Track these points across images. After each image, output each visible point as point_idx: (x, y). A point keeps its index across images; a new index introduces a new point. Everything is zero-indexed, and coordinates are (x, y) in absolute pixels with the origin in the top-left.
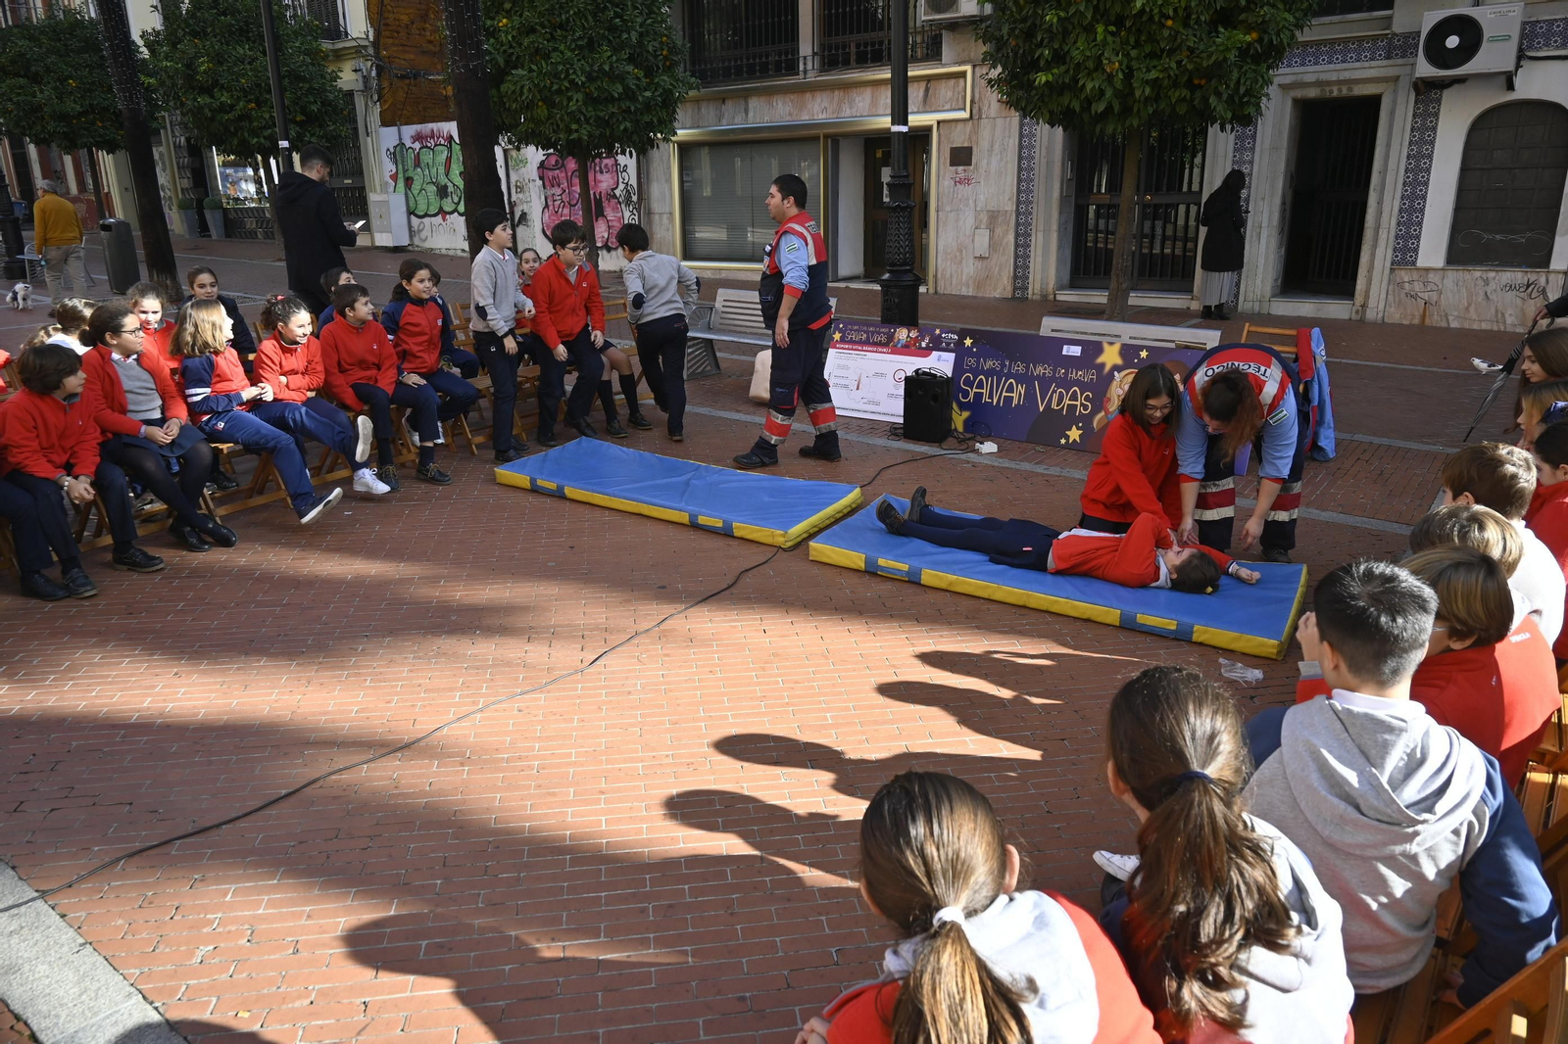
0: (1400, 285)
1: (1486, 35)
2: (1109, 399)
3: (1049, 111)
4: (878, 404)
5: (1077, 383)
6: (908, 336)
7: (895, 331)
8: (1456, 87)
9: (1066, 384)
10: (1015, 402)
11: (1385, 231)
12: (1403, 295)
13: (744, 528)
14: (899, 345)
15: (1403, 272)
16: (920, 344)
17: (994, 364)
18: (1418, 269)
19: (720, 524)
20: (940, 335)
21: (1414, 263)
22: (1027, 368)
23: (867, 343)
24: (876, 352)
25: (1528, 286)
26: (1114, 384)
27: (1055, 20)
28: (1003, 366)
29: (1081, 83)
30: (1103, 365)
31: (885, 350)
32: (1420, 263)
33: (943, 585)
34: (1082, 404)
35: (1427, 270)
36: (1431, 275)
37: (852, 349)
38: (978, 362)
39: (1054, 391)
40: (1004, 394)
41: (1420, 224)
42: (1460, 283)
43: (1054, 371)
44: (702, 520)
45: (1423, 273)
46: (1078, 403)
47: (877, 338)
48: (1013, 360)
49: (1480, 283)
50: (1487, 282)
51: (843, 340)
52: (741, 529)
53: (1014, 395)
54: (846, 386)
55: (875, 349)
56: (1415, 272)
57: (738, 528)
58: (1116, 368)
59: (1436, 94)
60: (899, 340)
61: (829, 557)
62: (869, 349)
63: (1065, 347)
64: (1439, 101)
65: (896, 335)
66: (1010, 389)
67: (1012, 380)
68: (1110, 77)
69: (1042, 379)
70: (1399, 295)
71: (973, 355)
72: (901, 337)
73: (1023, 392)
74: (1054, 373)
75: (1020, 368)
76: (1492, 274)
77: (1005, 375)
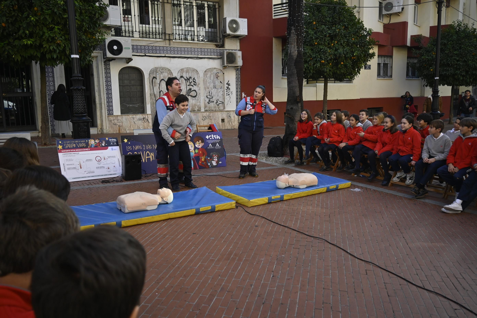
0: (111, 121)
1: (124, 47)
3: (20, 55)
4: (93, 172)
6: (95, 142)
7: (88, 141)
8: (113, 61)
10: (151, 159)
11: (104, 105)
12: (112, 124)
13: (220, 206)
14: (93, 147)
15: (111, 117)
16: (102, 145)
17: (139, 147)
18: (115, 116)
19: (209, 208)
20: (109, 140)
21: (113, 114)
22: (152, 146)
23: (77, 148)
24: (83, 151)
25: (144, 119)
27: (35, 20)
28: (143, 147)
29: (44, 46)
31: (87, 150)
32: (114, 114)
33: (289, 198)
35: (117, 116)
36: (119, 117)
37: (71, 152)
38: (132, 147)
40: (146, 157)
41: (112, 102)
42: (127, 119)
44: (202, 209)
45: (116, 117)
47: (81, 145)
48: (146, 144)
49: (132, 119)
50: (133, 118)
51: (64, 148)
52: (219, 206)
53: (150, 157)
54: (75, 168)
55: (82, 150)
56: (114, 117)
57: (218, 207)
59: (108, 62)
60: (92, 144)
61: (257, 203)
62: (80, 150)
64: (109, 65)
65: (90, 143)
66: (148, 155)
67: (148, 152)
68: (59, 45)
70: (111, 124)
71: (129, 145)
72: (92, 143)
73: (153, 155)
76: (134, 116)
77: (144, 150)
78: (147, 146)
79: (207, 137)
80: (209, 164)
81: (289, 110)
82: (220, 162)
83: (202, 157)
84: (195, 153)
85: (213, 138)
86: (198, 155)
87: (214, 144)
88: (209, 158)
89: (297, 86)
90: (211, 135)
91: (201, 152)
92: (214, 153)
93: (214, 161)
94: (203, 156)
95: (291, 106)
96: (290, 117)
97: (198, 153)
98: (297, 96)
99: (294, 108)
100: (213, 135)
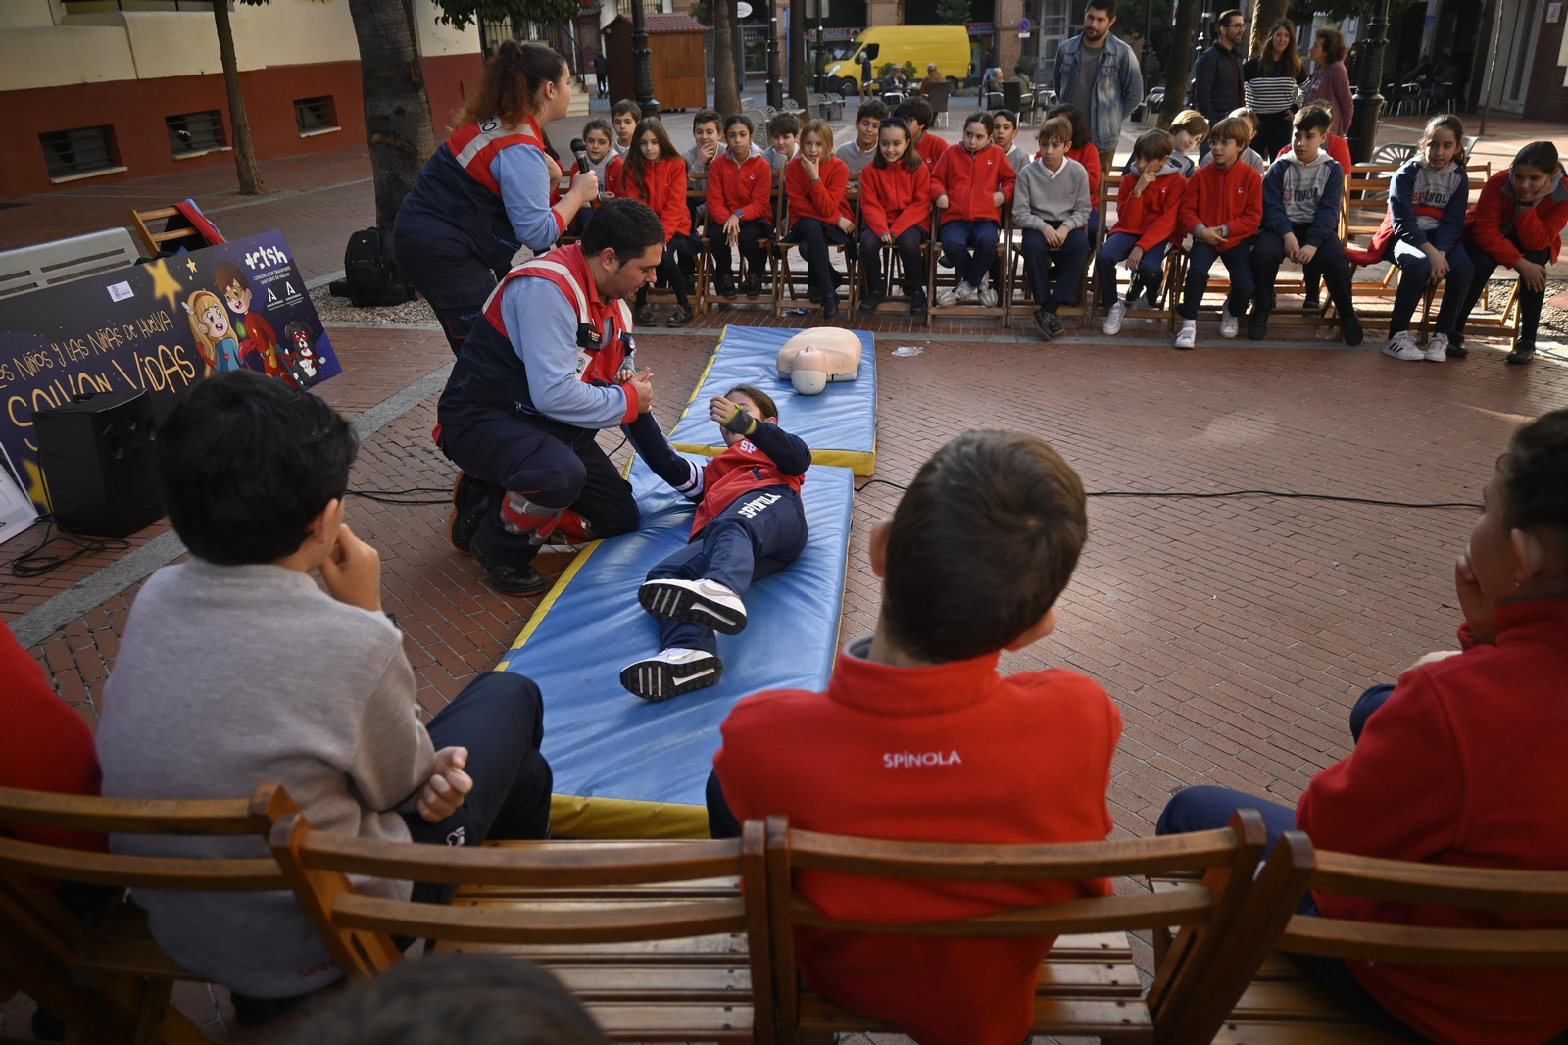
2: (202, 345)
5: (158, 338)
9: (147, 346)
17: (38, 359)
22: (87, 343)
26: (193, 319)
28: (53, 355)
30: (165, 298)
34: (180, 365)
38: (13, 368)
39: (143, 365)
43: (121, 332)
46: (177, 367)
48: (61, 340)
58: (182, 297)
63: (109, 288)
66: (90, 390)
67: (81, 375)
69: (114, 352)
73: (109, 387)
74: (125, 337)
75: (77, 350)
78: (68, 346)
79: (250, 261)
80: (296, 376)
81: (387, 117)
82: (323, 360)
83: (267, 353)
84: (240, 340)
85: (268, 264)
86: (253, 347)
87: (279, 288)
88: (287, 351)
89: (401, 22)
90: (259, 251)
91: (255, 331)
92: (294, 327)
93: (303, 358)
94: (268, 347)
95: (397, 103)
96: (398, 144)
97: (248, 337)
98: (408, 63)
99: (409, 108)
100: (265, 250)
